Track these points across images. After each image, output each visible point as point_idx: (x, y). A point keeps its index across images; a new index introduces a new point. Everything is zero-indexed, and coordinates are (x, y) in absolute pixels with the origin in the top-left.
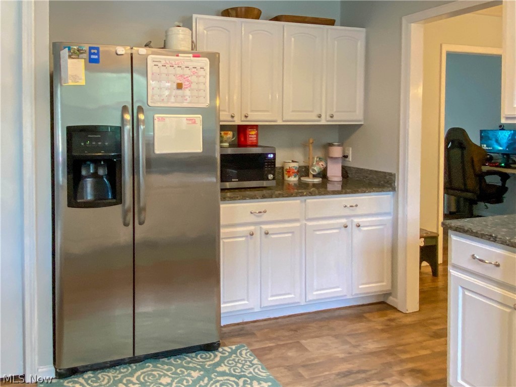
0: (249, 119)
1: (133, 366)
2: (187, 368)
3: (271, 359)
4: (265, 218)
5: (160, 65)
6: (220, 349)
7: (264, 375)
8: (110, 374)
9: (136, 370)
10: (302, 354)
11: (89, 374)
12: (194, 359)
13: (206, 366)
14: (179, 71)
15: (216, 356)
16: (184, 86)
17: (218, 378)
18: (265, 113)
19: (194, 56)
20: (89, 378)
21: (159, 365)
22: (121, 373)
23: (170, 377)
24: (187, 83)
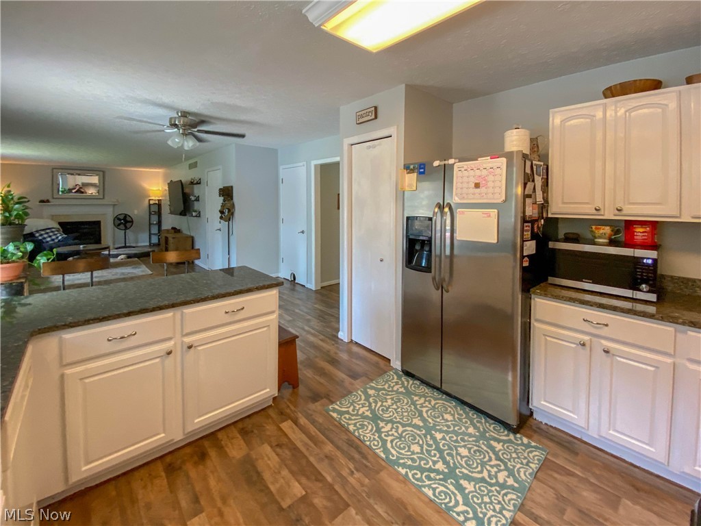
0: (624, 212)
1: (444, 396)
2: (472, 423)
3: (555, 479)
4: (604, 331)
5: (463, 169)
6: (518, 436)
7: (524, 478)
8: (427, 391)
9: (442, 400)
10: (601, 506)
11: (418, 382)
12: (487, 424)
13: (487, 434)
14: (478, 173)
15: (508, 435)
16: (481, 185)
17: (483, 446)
18: (658, 206)
19: (491, 158)
20: (416, 384)
21: (459, 408)
22: (433, 394)
23: (454, 418)
24: (484, 182)
